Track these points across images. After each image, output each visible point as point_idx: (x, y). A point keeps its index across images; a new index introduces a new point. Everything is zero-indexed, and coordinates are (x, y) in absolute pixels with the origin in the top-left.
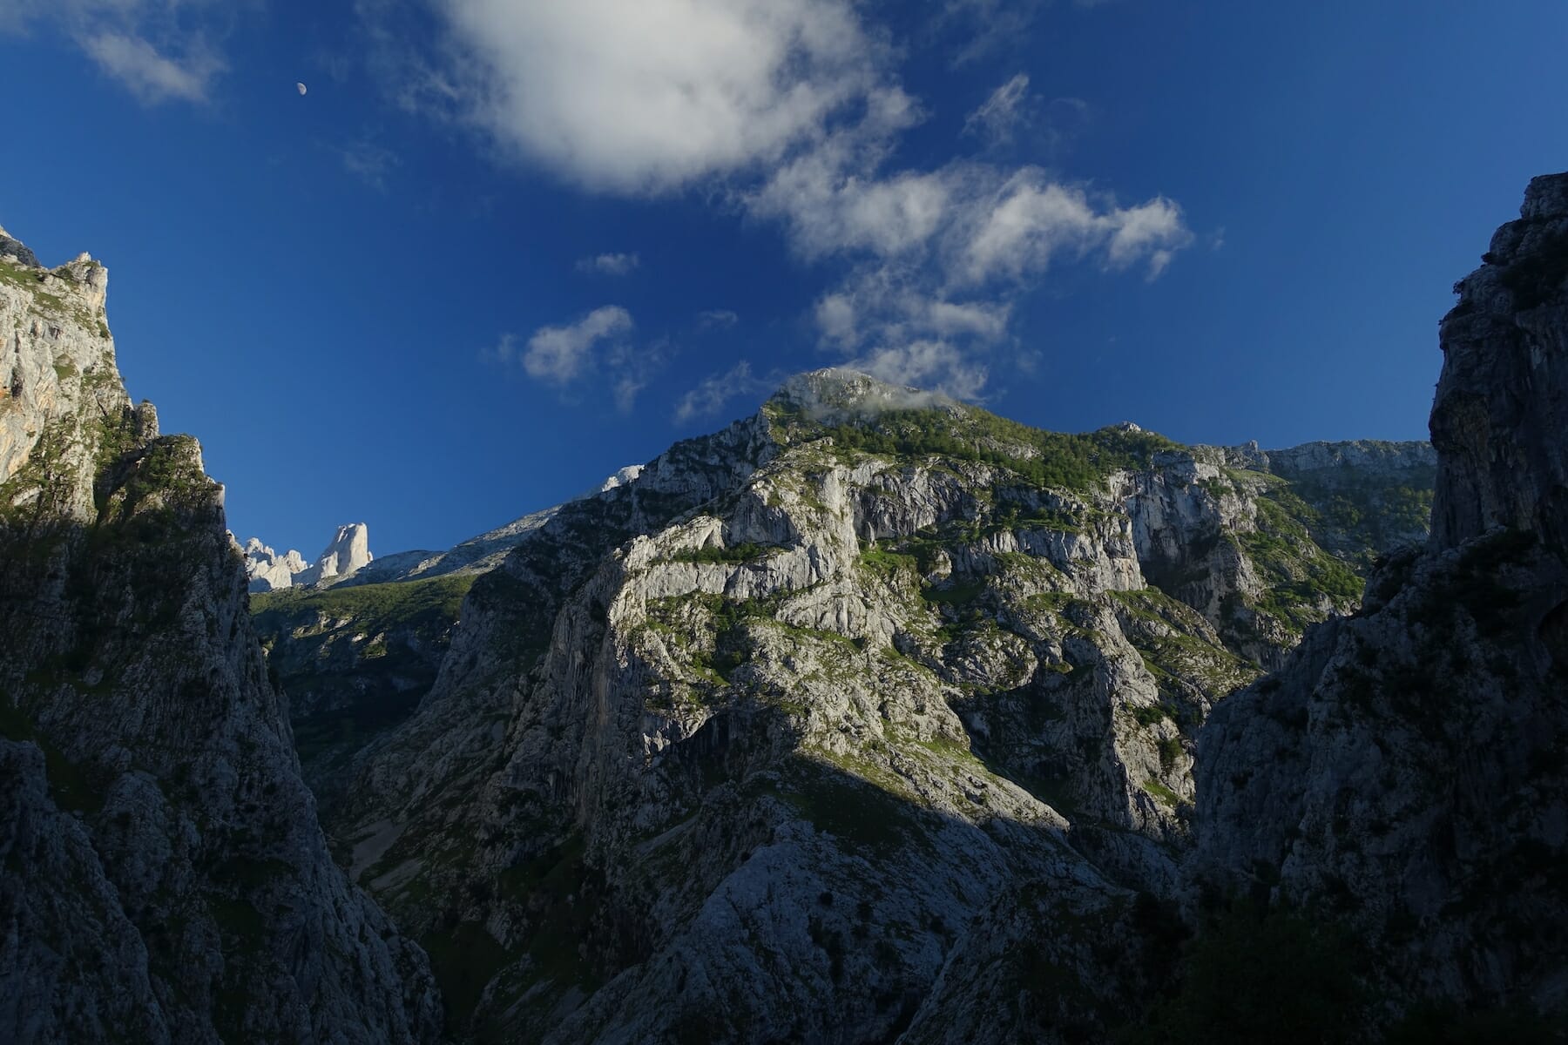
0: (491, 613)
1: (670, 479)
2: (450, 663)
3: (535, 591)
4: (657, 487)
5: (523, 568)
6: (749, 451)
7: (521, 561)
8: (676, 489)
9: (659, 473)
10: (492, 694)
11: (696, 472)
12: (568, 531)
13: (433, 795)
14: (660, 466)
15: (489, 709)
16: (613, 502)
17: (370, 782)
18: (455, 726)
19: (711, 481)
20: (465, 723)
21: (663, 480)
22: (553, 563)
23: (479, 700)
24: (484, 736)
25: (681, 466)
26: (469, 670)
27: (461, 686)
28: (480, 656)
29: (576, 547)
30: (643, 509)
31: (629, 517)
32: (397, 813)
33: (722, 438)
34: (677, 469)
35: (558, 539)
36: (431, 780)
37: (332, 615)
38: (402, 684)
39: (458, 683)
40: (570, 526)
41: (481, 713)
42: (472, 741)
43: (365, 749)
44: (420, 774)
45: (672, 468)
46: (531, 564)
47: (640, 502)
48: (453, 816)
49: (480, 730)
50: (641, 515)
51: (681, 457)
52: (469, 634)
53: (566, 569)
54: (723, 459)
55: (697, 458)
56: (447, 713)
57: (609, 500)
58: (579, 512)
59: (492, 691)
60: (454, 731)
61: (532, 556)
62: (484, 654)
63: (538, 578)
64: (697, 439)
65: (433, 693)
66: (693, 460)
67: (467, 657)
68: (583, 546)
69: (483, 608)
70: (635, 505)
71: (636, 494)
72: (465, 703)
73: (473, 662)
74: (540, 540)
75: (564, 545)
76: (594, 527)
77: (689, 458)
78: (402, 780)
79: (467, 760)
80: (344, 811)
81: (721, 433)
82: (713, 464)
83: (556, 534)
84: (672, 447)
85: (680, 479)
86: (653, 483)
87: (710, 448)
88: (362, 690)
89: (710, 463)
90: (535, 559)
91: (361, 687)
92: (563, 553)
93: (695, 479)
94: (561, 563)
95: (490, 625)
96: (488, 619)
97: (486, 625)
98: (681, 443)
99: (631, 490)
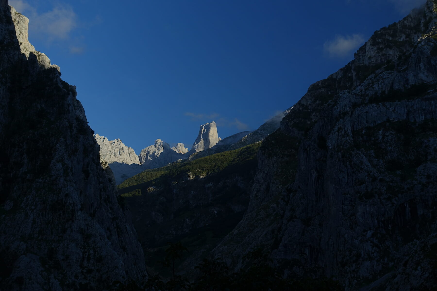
0: (274, 158)
1: (374, 56)
2: (255, 191)
4: (366, 63)
5: (291, 129)
7: (289, 124)
8: (379, 62)
9: (367, 53)
11: (390, 47)
12: (315, 101)
14: (367, 49)
16: (341, 78)
18: (257, 227)
20: (262, 224)
21: (370, 58)
22: (308, 122)
25: (381, 46)
26: (267, 194)
28: (271, 185)
30: (359, 78)
31: (352, 86)
33: (406, 22)
34: (378, 49)
35: (310, 107)
37: (195, 173)
38: (237, 209)
39: (261, 202)
40: (316, 98)
42: (266, 234)
44: (239, 256)
45: (375, 48)
46: (295, 125)
47: (357, 74)
50: (359, 82)
51: (380, 40)
52: (264, 172)
54: (408, 36)
55: (391, 39)
56: (253, 220)
57: (339, 77)
58: (321, 88)
60: (256, 230)
61: (295, 120)
62: (273, 183)
63: (300, 132)
64: (389, 26)
66: (388, 41)
67: (264, 187)
71: (354, 70)
72: (262, 213)
73: (268, 189)
74: (299, 110)
75: (313, 110)
77: (385, 40)
81: (405, 19)
82: (402, 40)
83: (308, 104)
84: (373, 35)
85: (381, 54)
86: (363, 60)
87: (398, 31)
88: (215, 214)
89: (400, 40)
90: (297, 122)
91: (215, 213)
92: (313, 115)
93: (391, 53)
94: (313, 121)
95: (275, 165)
96: (273, 162)
97: (273, 166)
98: (379, 31)
99: (351, 68)
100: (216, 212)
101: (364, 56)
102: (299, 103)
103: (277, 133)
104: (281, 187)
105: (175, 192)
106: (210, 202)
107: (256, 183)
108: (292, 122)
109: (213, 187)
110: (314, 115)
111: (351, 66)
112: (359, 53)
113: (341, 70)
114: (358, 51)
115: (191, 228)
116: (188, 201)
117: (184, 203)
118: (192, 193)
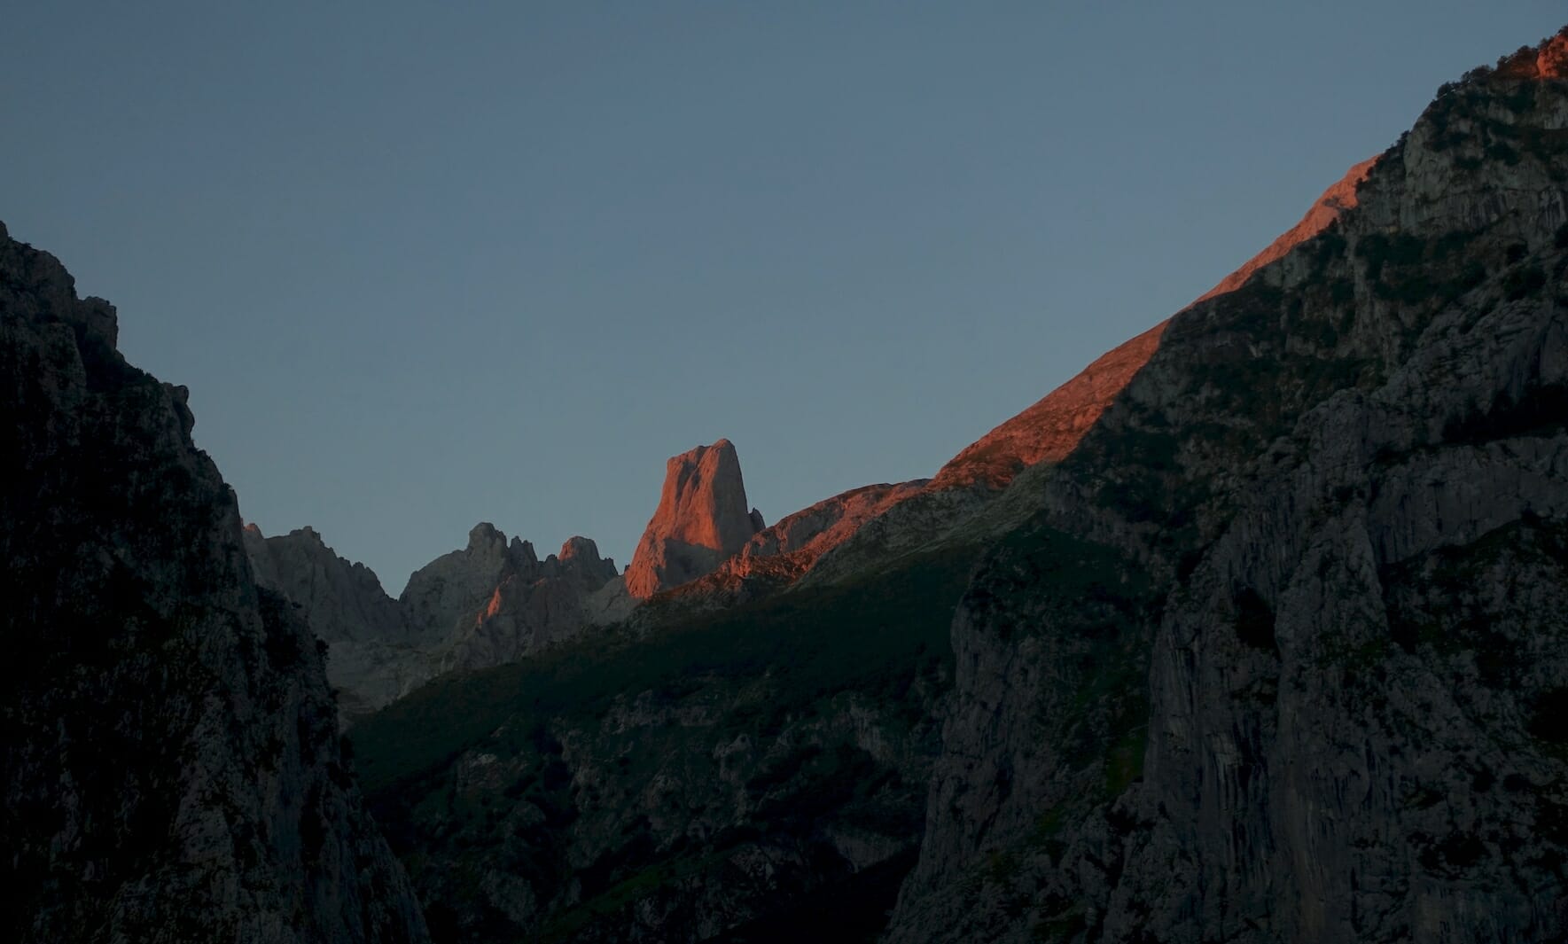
0: (1028, 644)
1: (1444, 195)
2: (949, 790)
3: (1134, 566)
4: (1410, 223)
5: (1093, 510)
7: (1086, 492)
9: (1410, 181)
11: (1510, 158)
12: (1193, 389)
14: (1410, 163)
16: (1302, 286)
19: (1559, 175)
21: (1425, 200)
22: (1168, 481)
23: (1025, 881)
25: (1469, 151)
26: (1002, 799)
27: (985, 846)
28: (1019, 762)
29: (1222, 429)
30: (1381, 291)
31: (1350, 319)
34: (1459, 163)
35: (1171, 414)
38: (860, 849)
39: (978, 839)
40: (1198, 374)
41: (1034, 915)
45: (1445, 161)
46: (1116, 497)
47: (1373, 273)
50: (1380, 309)
51: (1464, 126)
52: (984, 705)
53: (1204, 494)
55: (1510, 119)
56: (949, 928)
57: (1293, 281)
58: (1214, 330)
59: (1056, 851)
61: (1110, 474)
62: (1028, 754)
63: (1138, 528)
64: (1502, 63)
65: (922, 871)
66: (1500, 127)
67: (987, 770)
69: (1006, 632)
70: (1361, 287)
71: (1359, 252)
72: (990, 893)
73: (1003, 781)
74: (1125, 428)
75: (1188, 431)
76: (1265, 365)
77: (1485, 124)
82: (1558, 126)
83: (1164, 401)
84: (1434, 105)
85: (1470, 187)
86: (1397, 212)
87: (1542, 84)
88: (767, 878)
89: (1548, 126)
90: (1119, 481)
91: (764, 871)
92: (1189, 451)
93: (1514, 182)
94: (1190, 477)
95: (1031, 675)
96: (1024, 661)
97: (1022, 678)
98: (1456, 86)
99: (1342, 245)
100: (770, 870)
101: (1400, 193)
102: (1125, 397)
103: (1035, 531)
104: (1064, 773)
105: (581, 777)
106: (740, 823)
107: (950, 754)
108: (1098, 481)
109: (749, 757)
110: (1192, 450)
111: (1341, 232)
112: (1377, 181)
113: (1303, 249)
114: (1370, 172)
116: (642, 820)
117: (626, 830)
118: (660, 781)
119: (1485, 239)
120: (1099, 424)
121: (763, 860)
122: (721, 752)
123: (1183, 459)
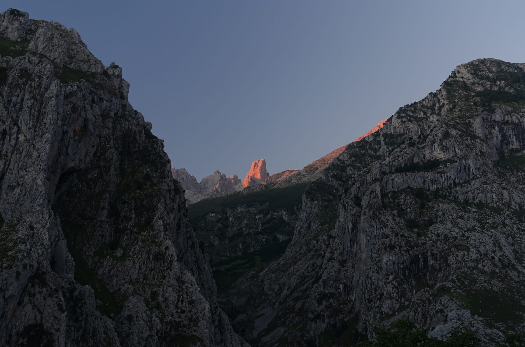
0: (316, 202)
1: (399, 127)
2: (299, 228)
3: (337, 190)
4: (392, 132)
5: (330, 179)
6: (436, 108)
7: (329, 175)
8: (402, 132)
9: (393, 124)
10: (317, 243)
11: (411, 121)
12: (350, 158)
13: (290, 294)
14: (393, 121)
15: (316, 251)
16: (372, 141)
17: (263, 288)
18: (300, 260)
19: (420, 126)
20: (305, 258)
21: (395, 128)
22: (344, 175)
23: (311, 246)
24: (313, 265)
25: (404, 119)
26: (308, 231)
27: (305, 239)
28: (312, 224)
29: (355, 166)
30: (386, 143)
31: (380, 148)
32: (274, 303)
33: (424, 102)
34: (402, 121)
35: (346, 162)
36: (289, 287)
38: (281, 238)
39: (303, 237)
40: (352, 155)
41: (312, 253)
42: (307, 267)
43: (264, 271)
44: (285, 284)
45: (399, 121)
46: (334, 176)
47: (385, 140)
48: (299, 305)
49: (311, 262)
50: (385, 147)
51: (403, 115)
52: (307, 213)
53: (351, 177)
54: (425, 113)
55: (412, 114)
56: (297, 253)
57: (370, 140)
58: (355, 147)
59: (318, 241)
60: (300, 262)
61: (334, 172)
62: (314, 222)
63: (338, 182)
64: (411, 104)
65: (293, 242)
66: (410, 116)
67: (306, 225)
68: (359, 165)
69: (312, 200)
70: (382, 142)
71: (383, 136)
72: (305, 248)
73: (309, 227)
74: (337, 164)
75: (349, 165)
76: (364, 155)
77: (407, 115)
78: (277, 287)
79: (305, 277)
80: (252, 302)
81: (423, 100)
82: (420, 117)
83: (345, 160)
84: (398, 110)
85: (404, 126)
86: (390, 129)
87: (418, 109)
88: (264, 242)
89: (419, 116)
90: (335, 173)
93: (412, 126)
94: (348, 174)
95: (316, 208)
96: (315, 205)
97: (314, 208)
98: (403, 107)
99: (380, 134)
100: (264, 240)
101: (391, 126)
102: (338, 158)
103: (319, 181)
104: (320, 227)
105: (231, 219)
106: (259, 231)
107: (300, 221)
108: (331, 173)
109: (262, 219)
110: (349, 169)
111: (380, 132)
113: (373, 134)
114: (386, 122)
115: (243, 252)
116: (241, 228)
117: (238, 230)
118: (245, 222)
119: (405, 136)
120: (333, 163)
121: (263, 238)
122: (257, 217)
123: (347, 170)
